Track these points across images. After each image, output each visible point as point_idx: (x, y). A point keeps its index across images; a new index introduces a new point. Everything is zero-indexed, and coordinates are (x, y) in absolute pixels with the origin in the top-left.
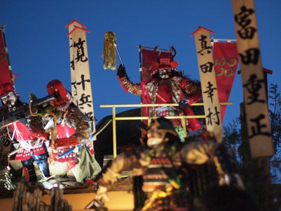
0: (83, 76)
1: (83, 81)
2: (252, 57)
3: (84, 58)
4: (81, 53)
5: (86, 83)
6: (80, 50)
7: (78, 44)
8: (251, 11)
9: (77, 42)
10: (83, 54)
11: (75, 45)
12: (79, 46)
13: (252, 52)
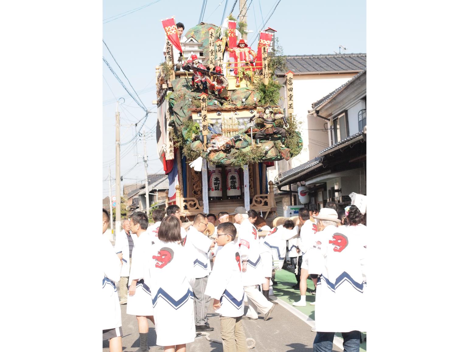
0: (220, 58)
1: (220, 59)
2: (291, 90)
3: (221, 51)
4: (220, 49)
5: (221, 60)
6: (220, 48)
7: (219, 46)
8: (292, 79)
9: (219, 45)
10: (221, 50)
11: (218, 46)
12: (219, 47)
13: (291, 89)
